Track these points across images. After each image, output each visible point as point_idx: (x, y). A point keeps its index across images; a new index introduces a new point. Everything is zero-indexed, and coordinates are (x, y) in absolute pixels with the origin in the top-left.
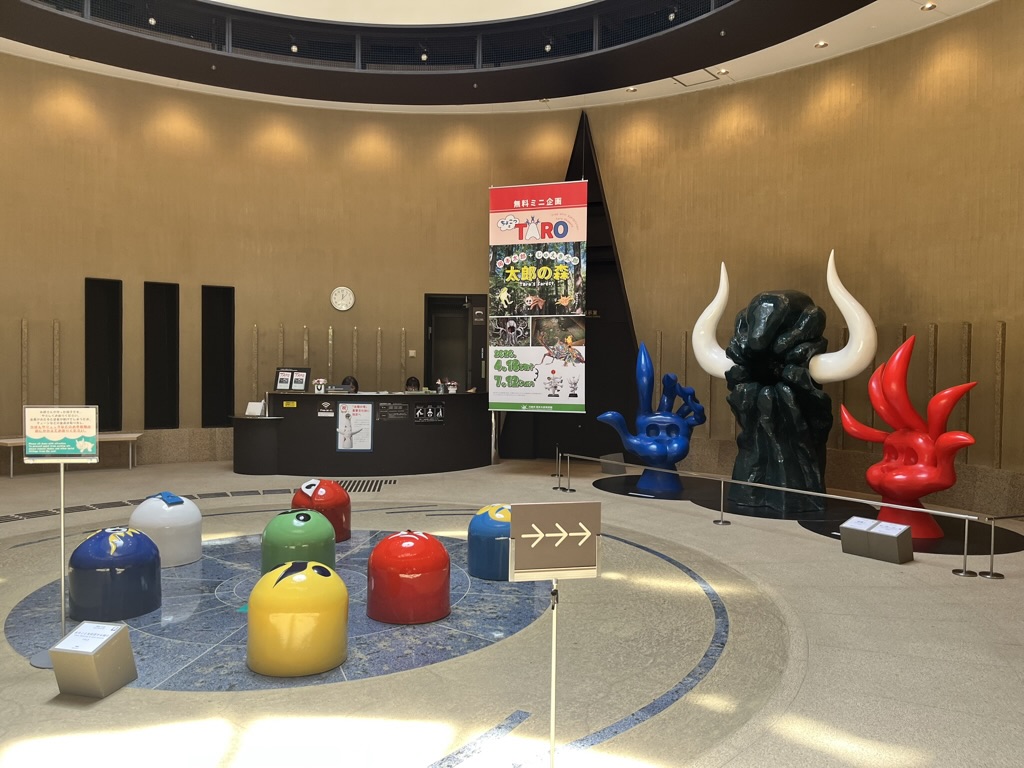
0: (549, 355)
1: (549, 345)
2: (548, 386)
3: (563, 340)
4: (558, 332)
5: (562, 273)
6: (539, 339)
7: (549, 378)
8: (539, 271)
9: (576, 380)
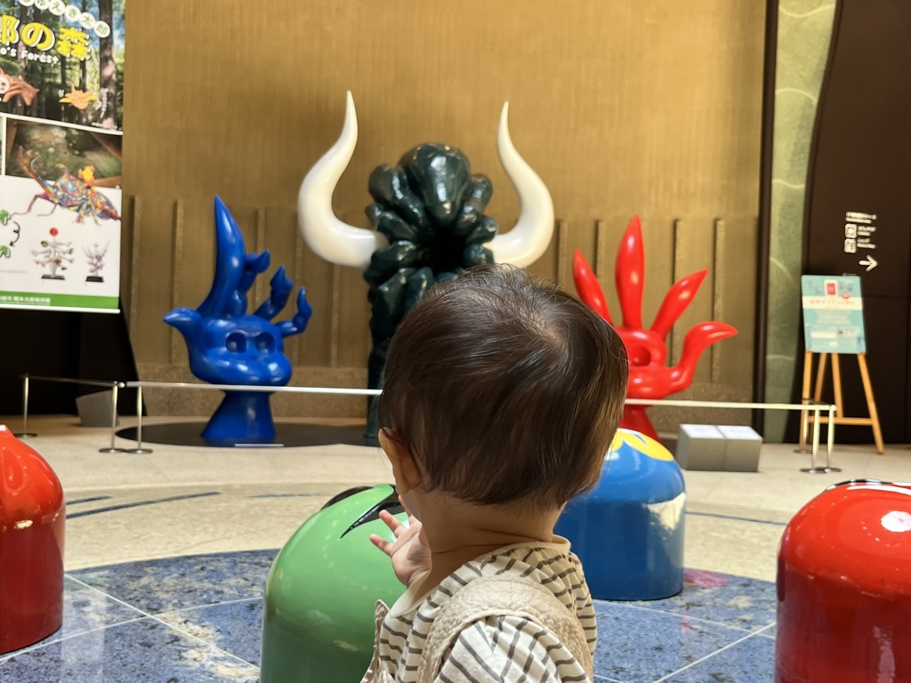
0: (46, 197)
1: (46, 178)
2: (41, 258)
3: (74, 173)
4: (66, 155)
5: (76, 46)
6: (23, 163)
7: (44, 243)
8: (27, 29)
9: (100, 250)
